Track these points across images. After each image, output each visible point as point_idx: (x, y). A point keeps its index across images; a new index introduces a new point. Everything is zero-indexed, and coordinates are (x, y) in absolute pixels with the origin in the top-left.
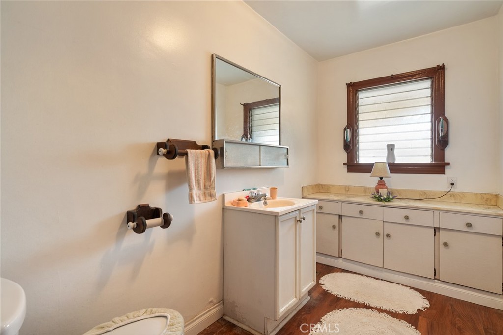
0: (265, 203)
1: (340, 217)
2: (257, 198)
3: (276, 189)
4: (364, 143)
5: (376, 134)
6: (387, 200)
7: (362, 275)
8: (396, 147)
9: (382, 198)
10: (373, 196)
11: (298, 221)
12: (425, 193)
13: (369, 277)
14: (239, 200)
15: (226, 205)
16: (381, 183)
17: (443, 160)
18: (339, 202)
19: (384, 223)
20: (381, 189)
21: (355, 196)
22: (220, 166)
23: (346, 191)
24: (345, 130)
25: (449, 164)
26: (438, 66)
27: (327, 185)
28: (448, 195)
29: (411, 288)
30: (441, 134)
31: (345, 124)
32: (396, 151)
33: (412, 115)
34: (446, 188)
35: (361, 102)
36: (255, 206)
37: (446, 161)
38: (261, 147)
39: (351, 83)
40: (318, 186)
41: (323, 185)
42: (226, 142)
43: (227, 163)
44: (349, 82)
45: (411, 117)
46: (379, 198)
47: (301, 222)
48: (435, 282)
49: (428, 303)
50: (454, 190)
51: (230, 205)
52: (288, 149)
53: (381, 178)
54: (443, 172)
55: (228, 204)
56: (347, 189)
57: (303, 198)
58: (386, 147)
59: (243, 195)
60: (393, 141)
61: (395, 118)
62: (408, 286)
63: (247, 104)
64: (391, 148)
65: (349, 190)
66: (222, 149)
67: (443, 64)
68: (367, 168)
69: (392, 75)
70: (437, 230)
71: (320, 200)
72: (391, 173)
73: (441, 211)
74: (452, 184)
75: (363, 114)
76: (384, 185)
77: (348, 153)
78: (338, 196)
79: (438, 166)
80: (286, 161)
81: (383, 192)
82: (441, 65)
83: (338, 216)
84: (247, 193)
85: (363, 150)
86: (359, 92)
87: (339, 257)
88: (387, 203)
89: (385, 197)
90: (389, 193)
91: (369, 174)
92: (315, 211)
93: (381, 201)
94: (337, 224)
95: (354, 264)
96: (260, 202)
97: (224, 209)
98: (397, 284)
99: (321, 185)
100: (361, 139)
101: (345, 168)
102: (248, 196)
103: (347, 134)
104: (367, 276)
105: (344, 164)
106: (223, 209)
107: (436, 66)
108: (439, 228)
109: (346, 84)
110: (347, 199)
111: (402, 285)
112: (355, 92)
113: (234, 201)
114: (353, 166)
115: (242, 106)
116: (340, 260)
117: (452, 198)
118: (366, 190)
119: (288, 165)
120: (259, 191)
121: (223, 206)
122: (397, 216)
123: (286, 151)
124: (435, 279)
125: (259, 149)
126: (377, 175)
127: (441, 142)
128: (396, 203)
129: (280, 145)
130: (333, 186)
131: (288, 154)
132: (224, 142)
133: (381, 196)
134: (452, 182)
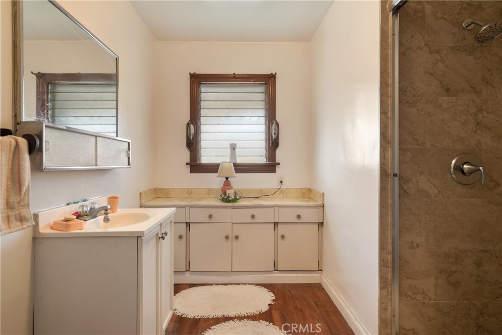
0: (106, 220)
1: (188, 224)
2: (92, 214)
3: (118, 198)
4: (206, 142)
5: (219, 132)
6: (235, 200)
7: (211, 285)
8: (237, 146)
9: (230, 199)
10: (221, 198)
11: (160, 238)
12: (261, 191)
13: (218, 284)
14: (67, 220)
15: (41, 231)
16: (227, 183)
17: (275, 161)
18: (187, 208)
19: (233, 225)
20: (228, 189)
21: (200, 199)
22: (37, 166)
23: (188, 194)
24: (188, 125)
25: (279, 164)
26: (272, 74)
27: (167, 189)
28: (279, 192)
29: (257, 285)
30: (274, 136)
31: (188, 119)
32: (237, 151)
33: (251, 117)
34: (276, 185)
35: (203, 96)
36: (91, 226)
37: (277, 161)
38: (98, 138)
39: (195, 73)
40: (156, 190)
41: (162, 189)
42: (46, 126)
43: (48, 161)
44: (192, 73)
45: (249, 118)
46: (227, 200)
47: (163, 238)
48: (274, 273)
49: (273, 295)
50: (284, 187)
51: (49, 231)
52: (129, 143)
53: (227, 178)
54: (274, 171)
55: (44, 229)
56: (190, 192)
57: (141, 207)
58: (229, 146)
59: (67, 211)
60: (234, 140)
61: (236, 118)
62: (253, 284)
63: (43, 74)
64: (233, 148)
65: (191, 193)
66: (40, 137)
67: (276, 73)
68: (213, 168)
69: (234, 74)
70: (276, 225)
71: (178, 207)
72: (236, 173)
73: (280, 206)
74: (281, 182)
75: (206, 110)
76: (230, 185)
77: (190, 151)
78: (183, 201)
79: (270, 166)
80: (127, 159)
81: (230, 193)
82: (274, 73)
83: (185, 224)
84: (75, 208)
85: (206, 148)
86: (202, 85)
87: (186, 271)
88: (235, 204)
89: (233, 198)
90: (235, 193)
91: (216, 175)
92: (173, 222)
93: (229, 202)
94: (184, 233)
95: (202, 275)
96: (96, 219)
97: (36, 238)
98: (244, 284)
99: (160, 189)
100: (203, 136)
101: (188, 169)
102: (77, 213)
103: (190, 130)
104: (216, 284)
105: (187, 164)
106: (34, 239)
107: (270, 74)
108: (277, 223)
109: (190, 74)
110: (194, 203)
111: (249, 284)
112: (198, 84)
113: (55, 223)
114: (195, 166)
115: (35, 77)
116: (187, 274)
117: (281, 194)
118: (210, 192)
119: (129, 164)
120: (93, 203)
121: (34, 234)
122: (243, 216)
123: (127, 147)
124: (275, 270)
125: (94, 142)
126: (224, 175)
127: (273, 144)
128: (242, 203)
129: (117, 136)
130: (173, 189)
131: (129, 150)
132: (44, 125)
133: (229, 197)
134: (281, 180)
